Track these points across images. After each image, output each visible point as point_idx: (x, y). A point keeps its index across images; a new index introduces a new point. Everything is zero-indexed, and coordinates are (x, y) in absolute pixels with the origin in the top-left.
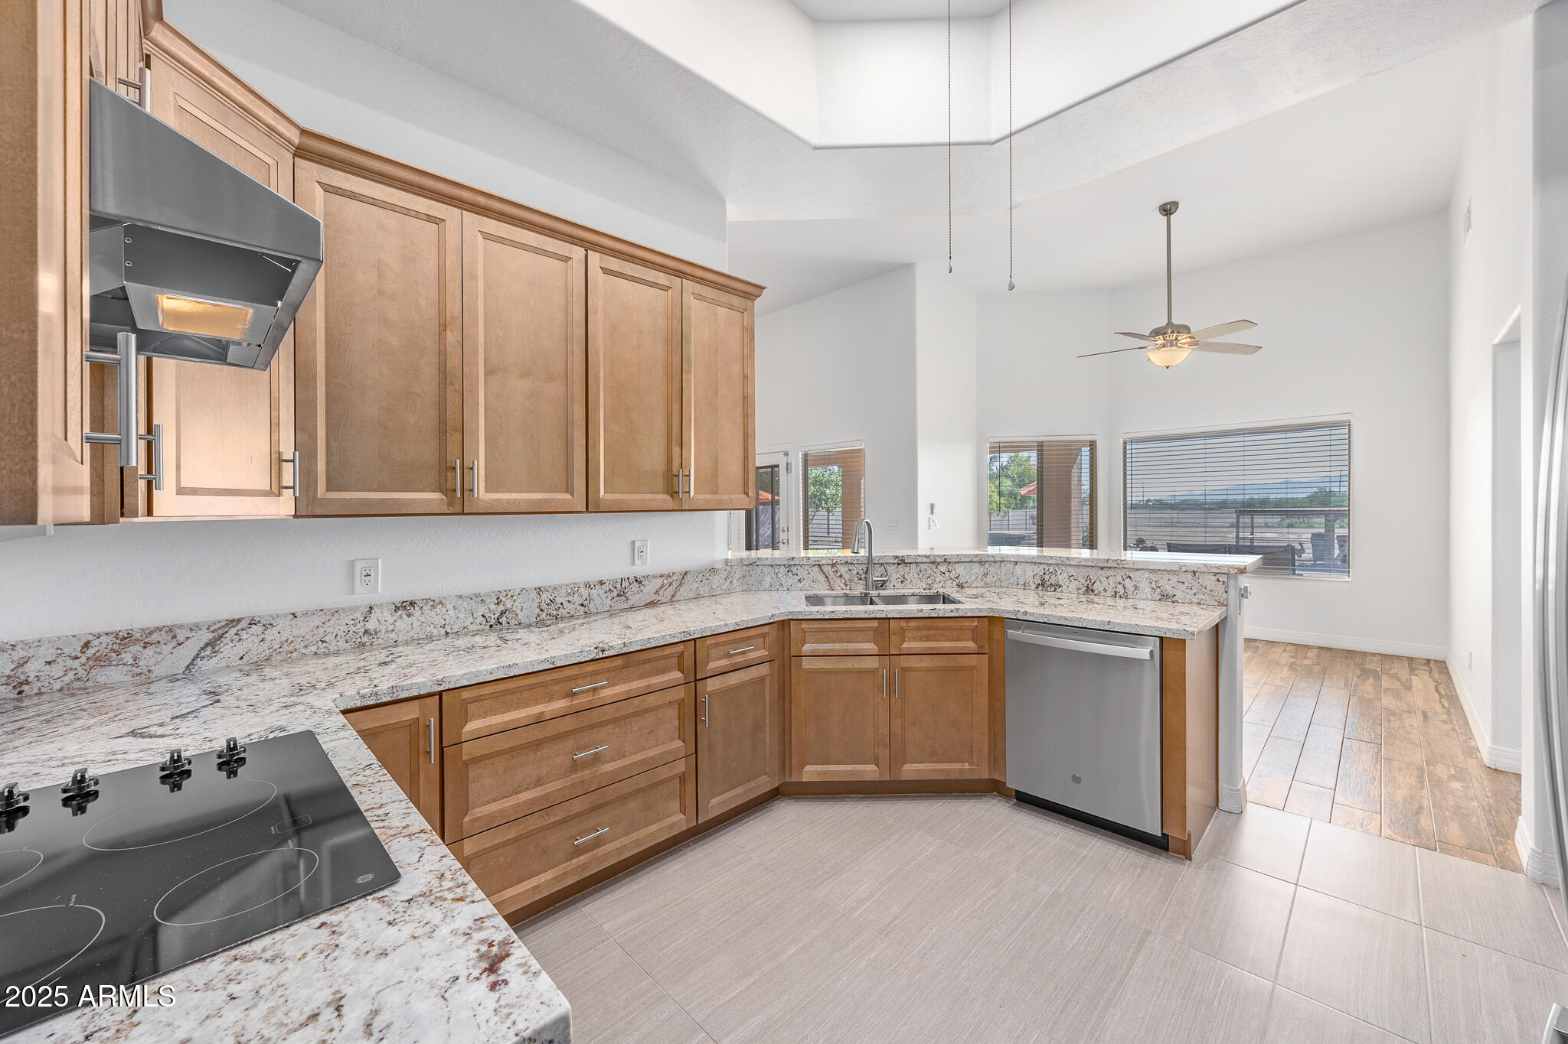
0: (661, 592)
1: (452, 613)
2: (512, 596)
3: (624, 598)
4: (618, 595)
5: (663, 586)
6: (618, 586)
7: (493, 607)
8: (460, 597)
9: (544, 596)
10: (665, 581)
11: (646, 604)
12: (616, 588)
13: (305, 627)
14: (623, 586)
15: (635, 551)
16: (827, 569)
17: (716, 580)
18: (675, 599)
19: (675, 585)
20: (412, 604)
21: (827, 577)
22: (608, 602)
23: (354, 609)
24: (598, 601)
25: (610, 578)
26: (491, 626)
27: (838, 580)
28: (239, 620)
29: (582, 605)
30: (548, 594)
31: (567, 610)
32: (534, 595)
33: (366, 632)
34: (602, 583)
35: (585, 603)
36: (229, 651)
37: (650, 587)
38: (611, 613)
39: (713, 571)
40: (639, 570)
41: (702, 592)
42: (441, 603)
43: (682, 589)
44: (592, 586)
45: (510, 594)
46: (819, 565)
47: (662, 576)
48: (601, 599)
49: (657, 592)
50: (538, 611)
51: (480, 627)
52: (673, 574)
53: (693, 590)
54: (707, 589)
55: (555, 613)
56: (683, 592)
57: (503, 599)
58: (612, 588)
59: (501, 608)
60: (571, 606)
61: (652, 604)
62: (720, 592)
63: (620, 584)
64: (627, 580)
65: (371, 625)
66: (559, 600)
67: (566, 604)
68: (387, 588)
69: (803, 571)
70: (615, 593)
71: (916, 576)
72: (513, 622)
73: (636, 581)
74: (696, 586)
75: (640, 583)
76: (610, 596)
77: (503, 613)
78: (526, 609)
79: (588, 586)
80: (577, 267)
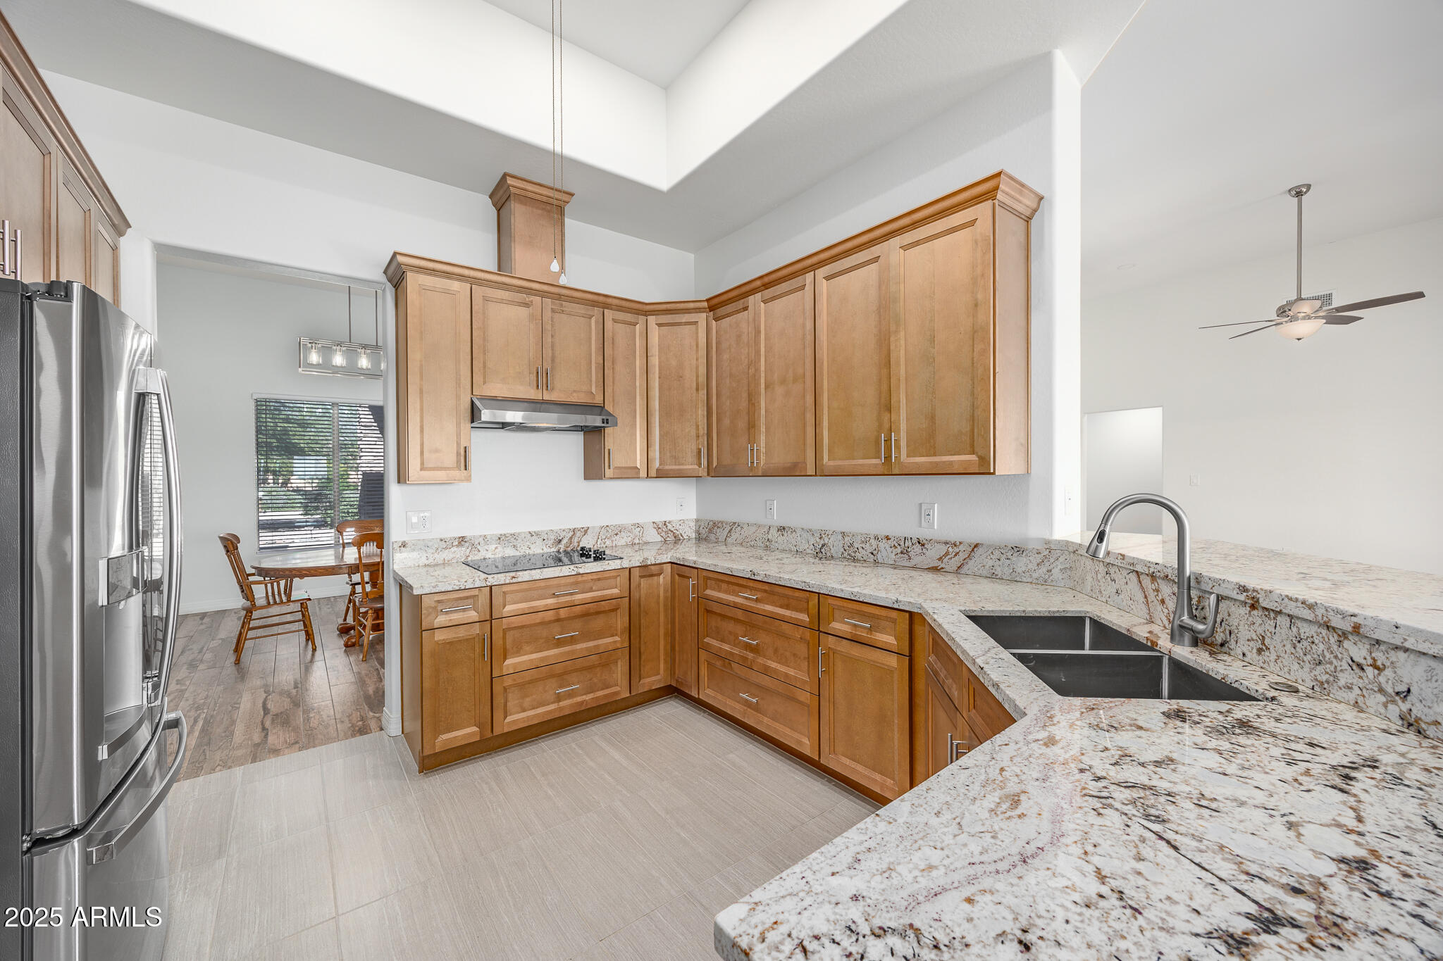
0: (946, 560)
1: (799, 538)
2: (828, 535)
3: (907, 556)
4: (902, 553)
5: (947, 554)
6: (902, 543)
7: (818, 540)
8: (803, 529)
9: (846, 539)
10: (950, 549)
11: (929, 568)
12: (900, 545)
13: (753, 529)
14: (906, 545)
15: (923, 513)
16: (1146, 581)
17: (1021, 564)
18: (963, 571)
19: (962, 556)
20: (784, 529)
21: (1146, 597)
22: (893, 556)
23: (765, 526)
24: (884, 553)
25: (894, 535)
26: (817, 553)
27: (1159, 607)
28: (735, 523)
29: (872, 554)
30: (849, 538)
31: (861, 555)
32: (840, 537)
33: (768, 540)
34: (888, 538)
35: (875, 552)
36: (734, 536)
37: (933, 553)
38: (895, 567)
39: (1018, 550)
40: (923, 533)
41: (998, 571)
42: (795, 531)
43: (971, 563)
44: (880, 539)
45: (827, 533)
46: (1137, 572)
47: (946, 543)
48: (887, 553)
49: (940, 559)
50: (842, 550)
51: (811, 552)
52: (960, 543)
53: (987, 567)
54: (1007, 571)
55: (853, 554)
56: (971, 566)
57: (823, 536)
58: (896, 545)
59: (822, 542)
60: (864, 552)
61: (935, 569)
62: (1030, 580)
63: (903, 542)
64: (909, 540)
65: (770, 537)
66: (856, 545)
67: (861, 550)
68: (776, 518)
69: (1120, 577)
70: (899, 550)
72: (829, 554)
73: (919, 543)
74: (990, 563)
75: (923, 545)
76: (895, 551)
77: (823, 546)
78: (836, 546)
79: (876, 538)
80: (809, 288)
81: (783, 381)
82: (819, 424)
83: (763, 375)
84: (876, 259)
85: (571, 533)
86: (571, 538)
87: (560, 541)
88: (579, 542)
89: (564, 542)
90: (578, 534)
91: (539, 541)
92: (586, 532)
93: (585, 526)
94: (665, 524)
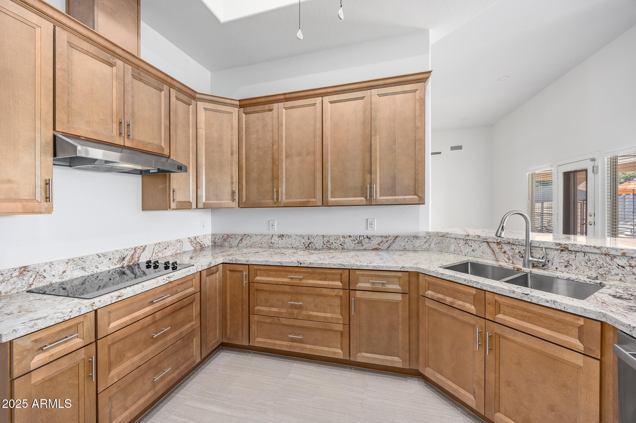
0: (382, 244)
1: (294, 240)
2: (313, 237)
3: (361, 244)
4: (358, 243)
5: (382, 241)
6: (358, 238)
7: (307, 240)
8: (296, 235)
9: (325, 239)
10: (384, 239)
11: (373, 249)
12: (357, 239)
13: (258, 238)
14: (361, 239)
15: (368, 223)
16: (494, 246)
17: (417, 243)
18: (390, 249)
19: (390, 242)
20: (283, 236)
21: (493, 251)
22: (353, 245)
23: (269, 235)
24: (348, 244)
25: (354, 235)
26: (306, 247)
27: (502, 255)
28: (246, 235)
29: (341, 245)
30: (327, 238)
31: (334, 246)
32: (321, 238)
33: (271, 243)
34: (350, 236)
35: (342, 244)
36: (244, 242)
37: (374, 243)
38: (354, 250)
39: (416, 237)
40: (370, 233)
41: (407, 247)
42: (291, 237)
43: (394, 245)
44: (345, 237)
45: (313, 236)
46: (487, 242)
47: (382, 237)
48: (349, 243)
49: (379, 244)
50: (323, 244)
51: (302, 247)
52: (389, 236)
53: (402, 246)
54: (411, 247)
55: (329, 246)
56: (394, 246)
57: (310, 238)
58: (355, 239)
59: (310, 241)
60: (336, 244)
61: (376, 249)
62: (421, 249)
63: (359, 238)
64: (362, 237)
65: (273, 241)
66: (331, 241)
67: (334, 243)
68: (277, 230)
69: (475, 244)
70: (356, 242)
71: (583, 263)
72: (314, 247)
73: (367, 237)
74: (403, 244)
75: (370, 238)
76: (354, 243)
77: (310, 243)
78: (318, 243)
79: (343, 237)
80: (319, 106)
81: (299, 154)
82: (326, 179)
83: (284, 149)
84: (362, 98)
85: (133, 251)
86: (133, 255)
87: (124, 258)
88: (139, 258)
89: (127, 259)
90: (138, 251)
91: (106, 261)
92: (144, 249)
93: (143, 244)
94: (195, 239)
